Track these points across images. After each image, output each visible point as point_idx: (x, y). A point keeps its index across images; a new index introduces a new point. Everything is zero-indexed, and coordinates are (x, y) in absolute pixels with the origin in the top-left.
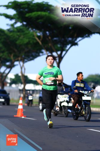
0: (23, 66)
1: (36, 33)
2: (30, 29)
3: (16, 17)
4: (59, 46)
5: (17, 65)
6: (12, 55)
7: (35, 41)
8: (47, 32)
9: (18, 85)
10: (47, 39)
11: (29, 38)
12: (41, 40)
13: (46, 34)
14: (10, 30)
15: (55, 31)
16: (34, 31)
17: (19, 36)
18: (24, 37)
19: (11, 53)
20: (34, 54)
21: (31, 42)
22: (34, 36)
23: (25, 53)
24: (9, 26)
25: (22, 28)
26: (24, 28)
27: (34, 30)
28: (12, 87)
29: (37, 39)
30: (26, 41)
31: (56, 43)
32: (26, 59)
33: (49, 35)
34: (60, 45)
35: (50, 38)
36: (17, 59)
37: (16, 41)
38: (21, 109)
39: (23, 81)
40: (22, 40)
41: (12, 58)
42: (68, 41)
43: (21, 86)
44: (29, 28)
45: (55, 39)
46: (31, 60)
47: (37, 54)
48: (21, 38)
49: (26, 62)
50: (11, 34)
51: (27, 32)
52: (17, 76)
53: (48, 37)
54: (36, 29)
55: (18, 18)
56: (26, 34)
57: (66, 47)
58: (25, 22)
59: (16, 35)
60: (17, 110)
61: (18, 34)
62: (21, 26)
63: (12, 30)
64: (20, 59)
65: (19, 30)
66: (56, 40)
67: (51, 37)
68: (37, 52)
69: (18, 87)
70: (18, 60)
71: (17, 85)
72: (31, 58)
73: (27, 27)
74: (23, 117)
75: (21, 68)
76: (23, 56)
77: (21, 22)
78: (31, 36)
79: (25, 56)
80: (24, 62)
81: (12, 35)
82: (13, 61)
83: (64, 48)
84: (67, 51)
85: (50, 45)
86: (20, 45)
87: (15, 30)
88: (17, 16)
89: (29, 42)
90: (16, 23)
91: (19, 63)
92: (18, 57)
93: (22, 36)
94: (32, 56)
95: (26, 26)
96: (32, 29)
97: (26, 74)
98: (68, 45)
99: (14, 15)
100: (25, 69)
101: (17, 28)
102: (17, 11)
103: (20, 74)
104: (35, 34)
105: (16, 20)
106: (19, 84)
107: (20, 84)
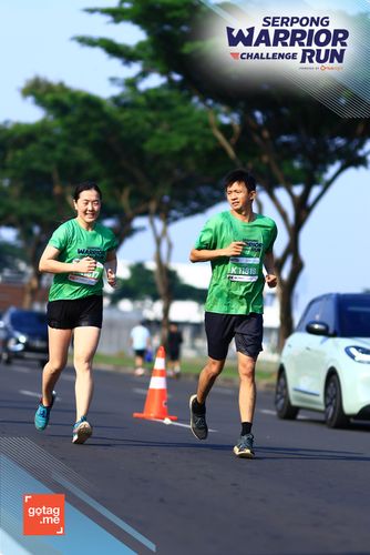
0: (165, 233)
1: (217, 112)
2: (195, 100)
3: (145, 55)
4: (297, 164)
5: (142, 229)
6: (126, 192)
7: (211, 145)
8: (258, 114)
9: (143, 305)
10: (257, 139)
11: (190, 133)
12: (233, 140)
13: (254, 118)
14: (124, 101)
15: (285, 111)
16: (210, 107)
17: (155, 124)
18: (171, 129)
19: (121, 187)
20: (205, 191)
21: (198, 147)
22: (207, 125)
23: (174, 186)
24: (119, 85)
25: (165, 93)
26: (175, 93)
27: (210, 102)
28: (119, 311)
29: (220, 136)
30: (178, 141)
31: (288, 153)
32: (174, 208)
33: (265, 123)
34: (302, 161)
35: (266, 134)
36: (142, 208)
37: (144, 141)
38: (162, 391)
39: (161, 289)
40: (163, 137)
41: (125, 202)
42: (332, 149)
43: (151, 308)
44: (189, 97)
45: (285, 138)
46: (194, 212)
47: (217, 194)
48: (159, 131)
49: (176, 219)
50: (127, 115)
51: (182, 109)
52: (138, 269)
53: (259, 130)
54: (216, 101)
55: (154, 58)
56: (181, 116)
57: (325, 170)
58: (178, 72)
59: (142, 119)
60: (146, 396)
61: (151, 115)
62: (163, 86)
63: (128, 99)
64: (153, 206)
65: (154, 101)
66: (286, 145)
67: (270, 131)
68: (215, 186)
69: (140, 311)
70: (145, 213)
71: (138, 304)
72: (194, 205)
73: (186, 93)
74: (167, 421)
75: (158, 242)
76: (166, 198)
77: (163, 73)
78: (199, 127)
79: (172, 197)
80: (168, 220)
81: (128, 120)
82: (129, 212)
83: (317, 175)
84: (328, 185)
85: (265, 159)
86: (158, 157)
87: (142, 100)
88: (150, 51)
89: (191, 145)
90: (144, 74)
91: (152, 223)
92: (148, 200)
93: (165, 125)
94: (198, 198)
95: (181, 86)
96: (203, 100)
97: (174, 266)
98: (332, 163)
99: (141, 46)
100: (170, 246)
101: (147, 94)
102: (149, 33)
103: (151, 265)
104: (211, 118)
105: (144, 66)
106: (143, 299)
107: (148, 302)
